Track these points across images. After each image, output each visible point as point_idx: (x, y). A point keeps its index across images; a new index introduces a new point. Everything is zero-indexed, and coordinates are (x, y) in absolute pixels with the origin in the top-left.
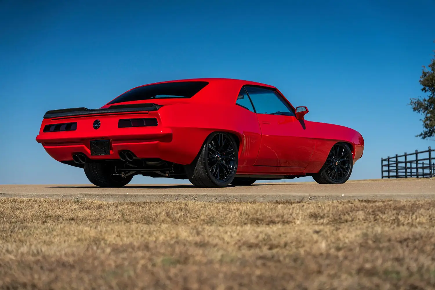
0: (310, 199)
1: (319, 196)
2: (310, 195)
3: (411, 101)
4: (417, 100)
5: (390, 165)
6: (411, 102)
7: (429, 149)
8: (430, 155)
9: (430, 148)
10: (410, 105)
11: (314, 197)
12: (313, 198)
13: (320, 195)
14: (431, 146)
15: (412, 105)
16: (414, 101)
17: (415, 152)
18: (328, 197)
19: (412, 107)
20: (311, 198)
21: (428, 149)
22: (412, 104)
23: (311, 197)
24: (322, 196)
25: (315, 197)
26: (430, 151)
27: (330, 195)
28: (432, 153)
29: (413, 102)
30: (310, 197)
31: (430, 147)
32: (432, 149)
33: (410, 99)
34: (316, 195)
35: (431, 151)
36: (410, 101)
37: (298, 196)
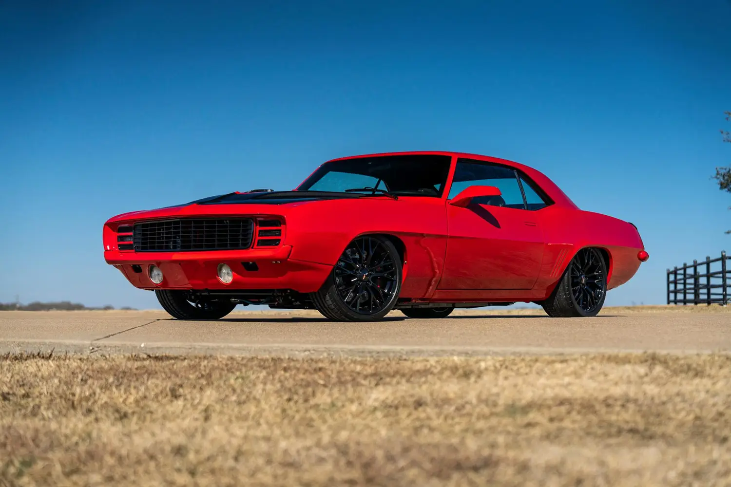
0: (92, 351)
1: (105, 346)
2: (91, 345)
3: (718, 172)
4: (728, 170)
5: (678, 282)
6: (718, 174)
7: (722, 255)
8: (724, 265)
9: (724, 254)
10: (715, 179)
11: (98, 347)
12: (96, 349)
13: (107, 345)
14: (725, 250)
15: (718, 178)
16: (723, 172)
17: (705, 260)
18: (119, 349)
19: (718, 181)
20: (93, 349)
21: (720, 256)
22: (718, 176)
23: (93, 347)
24: (111, 347)
25: (100, 348)
26: (723, 259)
27: (122, 345)
28: (728, 262)
29: (720, 173)
30: (91, 348)
31: (725, 252)
32: (727, 255)
33: (717, 169)
34: (101, 345)
35: (726, 259)
36: (716, 172)
37: (72, 345)
